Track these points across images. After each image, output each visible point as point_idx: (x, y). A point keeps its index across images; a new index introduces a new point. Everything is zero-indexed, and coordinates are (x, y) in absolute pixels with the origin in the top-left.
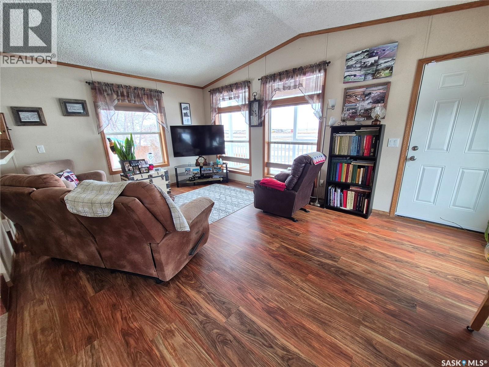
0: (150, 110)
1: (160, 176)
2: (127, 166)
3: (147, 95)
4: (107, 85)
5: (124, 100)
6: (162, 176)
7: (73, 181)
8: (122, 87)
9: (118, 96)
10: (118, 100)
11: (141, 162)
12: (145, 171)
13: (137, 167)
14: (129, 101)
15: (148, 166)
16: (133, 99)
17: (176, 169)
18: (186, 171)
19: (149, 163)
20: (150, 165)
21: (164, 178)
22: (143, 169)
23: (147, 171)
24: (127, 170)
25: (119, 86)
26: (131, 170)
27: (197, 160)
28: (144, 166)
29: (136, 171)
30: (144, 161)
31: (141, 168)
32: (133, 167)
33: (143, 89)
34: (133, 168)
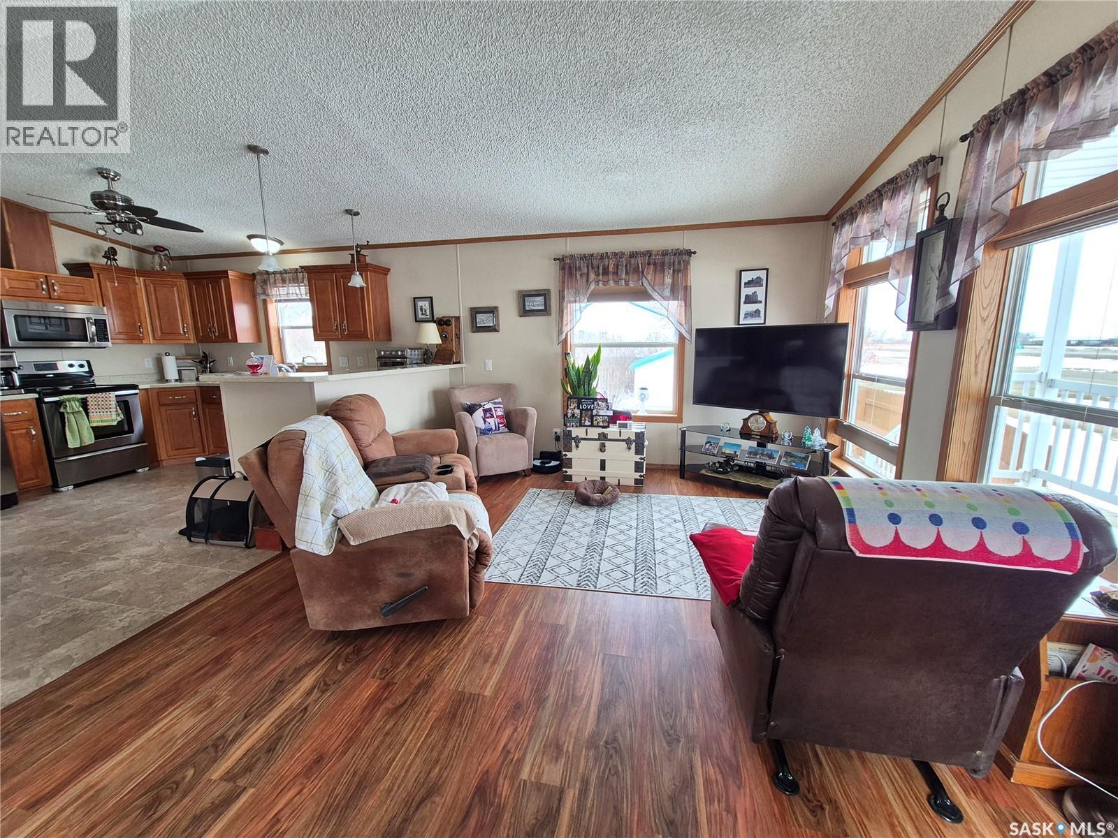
0: (655, 295)
1: (623, 440)
2: (572, 407)
3: (655, 264)
4: (583, 257)
5: (606, 283)
6: (628, 442)
7: (493, 417)
8: (608, 257)
9: (598, 275)
10: (597, 282)
11: (600, 403)
12: (601, 424)
13: (589, 413)
14: (616, 282)
15: (611, 413)
16: (624, 276)
17: (683, 434)
18: (707, 443)
19: (613, 408)
20: (615, 412)
21: (633, 446)
22: (600, 419)
23: (606, 424)
24: (569, 415)
25: (602, 257)
26: (576, 415)
27: (746, 421)
28: (602, 413)
29: (585, 420)
30: (604, 404)
31: (596, 415)
32: (582, 410)
33: (649, 253)
34: (581, 413)
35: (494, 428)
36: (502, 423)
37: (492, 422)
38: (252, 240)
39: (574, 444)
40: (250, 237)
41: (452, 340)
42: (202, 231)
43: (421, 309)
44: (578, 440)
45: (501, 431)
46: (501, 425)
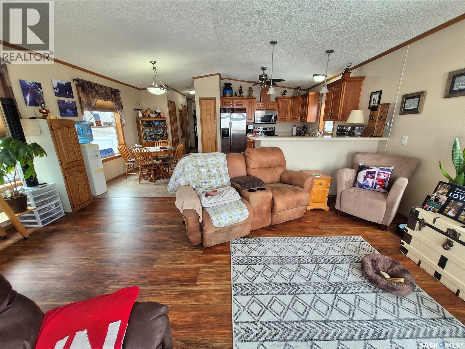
2: (441, 192)
24: (433, 198)
34: (448, 201)
35: (370, 186)
36: (379, 185)
37: (370, 181)
38: (315, 77)
39: (418, 224)
40: (314, 76)
41: (376, 121)
42: (284, 80)
43: (374, 100)
44: (423, 224)
45: (376, 189)
46: (377, 186)
